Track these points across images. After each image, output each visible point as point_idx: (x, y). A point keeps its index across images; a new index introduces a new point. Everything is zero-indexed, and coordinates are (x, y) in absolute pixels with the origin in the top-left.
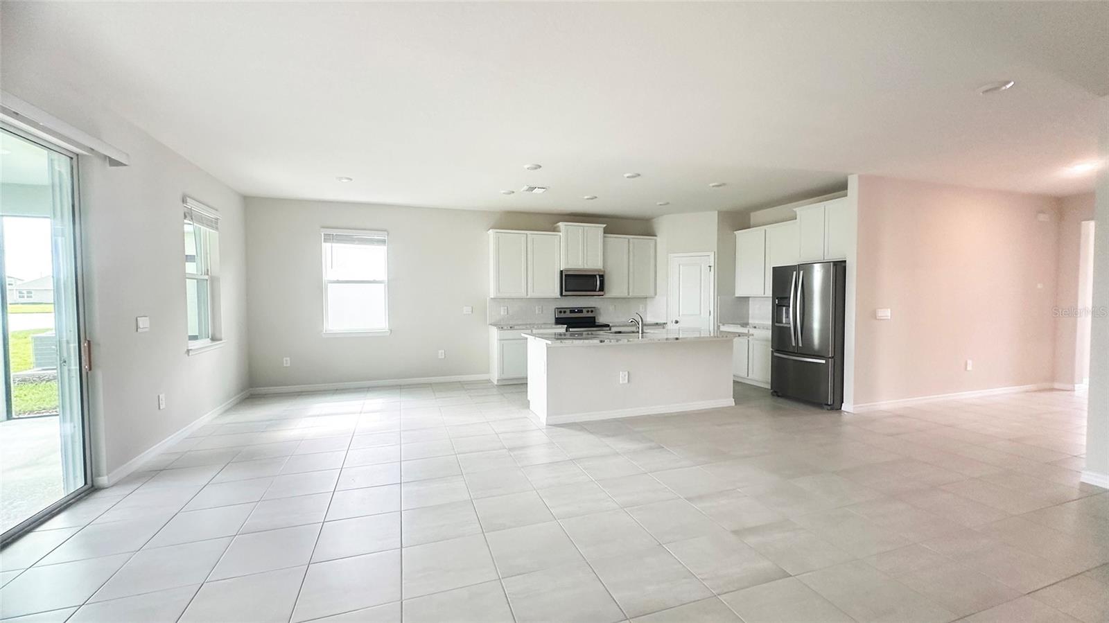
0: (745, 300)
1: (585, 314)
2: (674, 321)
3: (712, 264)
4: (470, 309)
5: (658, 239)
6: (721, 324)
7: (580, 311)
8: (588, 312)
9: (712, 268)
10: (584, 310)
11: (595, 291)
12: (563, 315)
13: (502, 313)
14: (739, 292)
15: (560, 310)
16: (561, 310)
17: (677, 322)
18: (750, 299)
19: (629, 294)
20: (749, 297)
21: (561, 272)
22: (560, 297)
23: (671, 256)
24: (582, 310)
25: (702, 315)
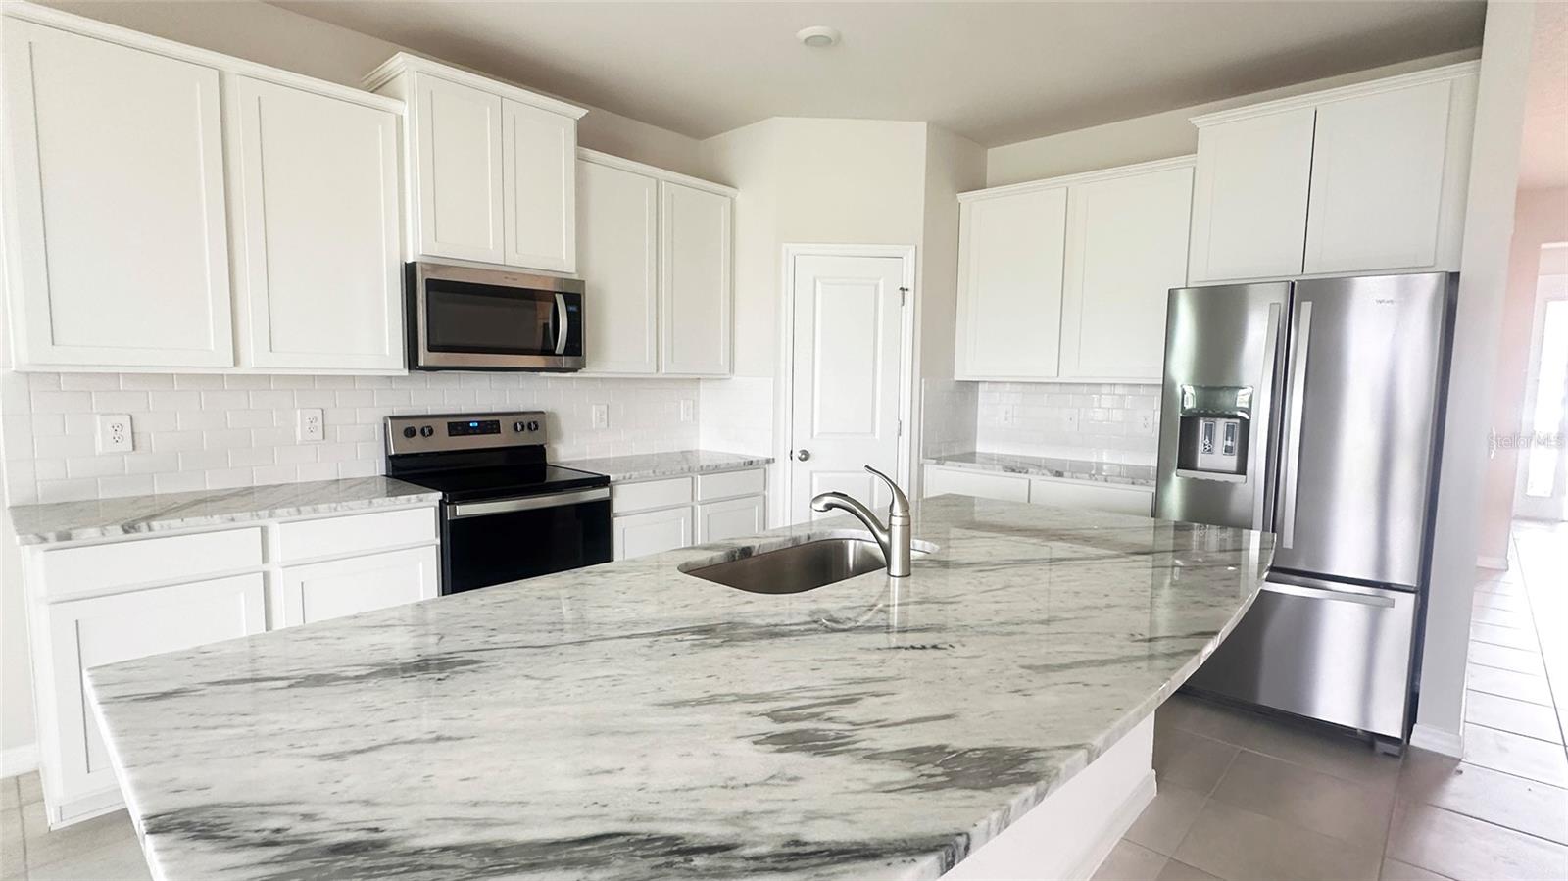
0: (969, 387)
1: (505, 440)
2: (796, 454)
3: (909, 283)
5: (741, 197)
7: (490, 427)
8: (518, 429)
9: (909, 296)
10: (505, 424)
11: (551, 353)
12: (418, 445)
13: (99, 448)
14: (961, 370)
15: (405, 424)
16: (409, 426)
17: (805, 456)
18: (981, 386)
20: (978, 382)
21: (410, 271)
22: (406, 372)
23: (787, 250)
24: (498, 422)
25: (877, 437)
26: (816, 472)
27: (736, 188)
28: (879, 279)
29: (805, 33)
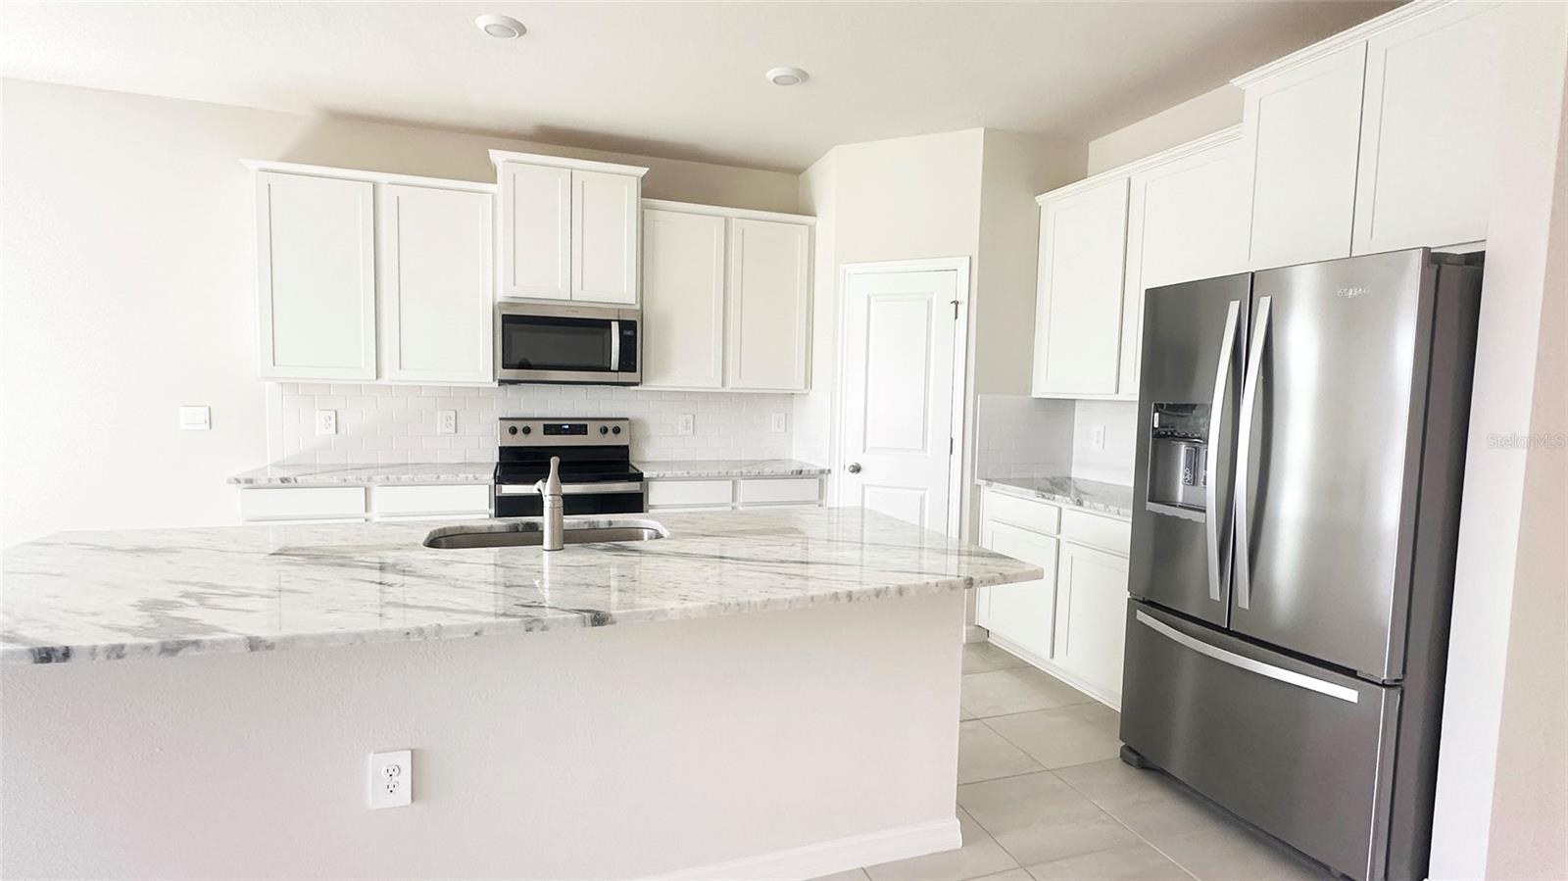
0: (1060, 408)
1: (593, 438)
2: (849, 467)
3: (963, 297)
4: (203, 413)
6: (983, 483)
7: (580, 429)
8: (605, 431)
9: (963, 309)
10: (591, 427)
11: (609, 370)
12: (523, 441)
14: (1044, 387)
15: (510, 424)
17: (857, 469)
18: (1077, 404)
19: (723, 384)
20: (1074, 400)
22: (502, 385)
23: (845, 271)
24: (586, 425)
25: (928, 454)
26: (868, 485)
27: (815, 216)
28: (933, 293)
29: (771, 74)
